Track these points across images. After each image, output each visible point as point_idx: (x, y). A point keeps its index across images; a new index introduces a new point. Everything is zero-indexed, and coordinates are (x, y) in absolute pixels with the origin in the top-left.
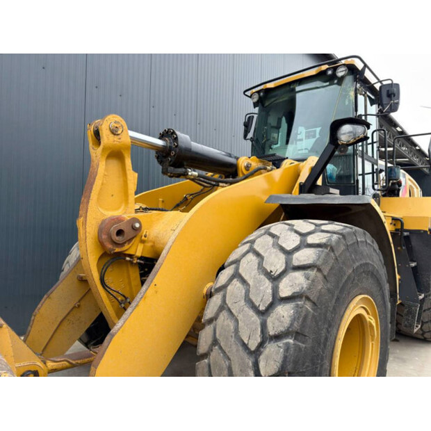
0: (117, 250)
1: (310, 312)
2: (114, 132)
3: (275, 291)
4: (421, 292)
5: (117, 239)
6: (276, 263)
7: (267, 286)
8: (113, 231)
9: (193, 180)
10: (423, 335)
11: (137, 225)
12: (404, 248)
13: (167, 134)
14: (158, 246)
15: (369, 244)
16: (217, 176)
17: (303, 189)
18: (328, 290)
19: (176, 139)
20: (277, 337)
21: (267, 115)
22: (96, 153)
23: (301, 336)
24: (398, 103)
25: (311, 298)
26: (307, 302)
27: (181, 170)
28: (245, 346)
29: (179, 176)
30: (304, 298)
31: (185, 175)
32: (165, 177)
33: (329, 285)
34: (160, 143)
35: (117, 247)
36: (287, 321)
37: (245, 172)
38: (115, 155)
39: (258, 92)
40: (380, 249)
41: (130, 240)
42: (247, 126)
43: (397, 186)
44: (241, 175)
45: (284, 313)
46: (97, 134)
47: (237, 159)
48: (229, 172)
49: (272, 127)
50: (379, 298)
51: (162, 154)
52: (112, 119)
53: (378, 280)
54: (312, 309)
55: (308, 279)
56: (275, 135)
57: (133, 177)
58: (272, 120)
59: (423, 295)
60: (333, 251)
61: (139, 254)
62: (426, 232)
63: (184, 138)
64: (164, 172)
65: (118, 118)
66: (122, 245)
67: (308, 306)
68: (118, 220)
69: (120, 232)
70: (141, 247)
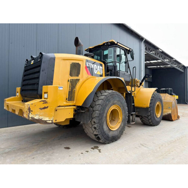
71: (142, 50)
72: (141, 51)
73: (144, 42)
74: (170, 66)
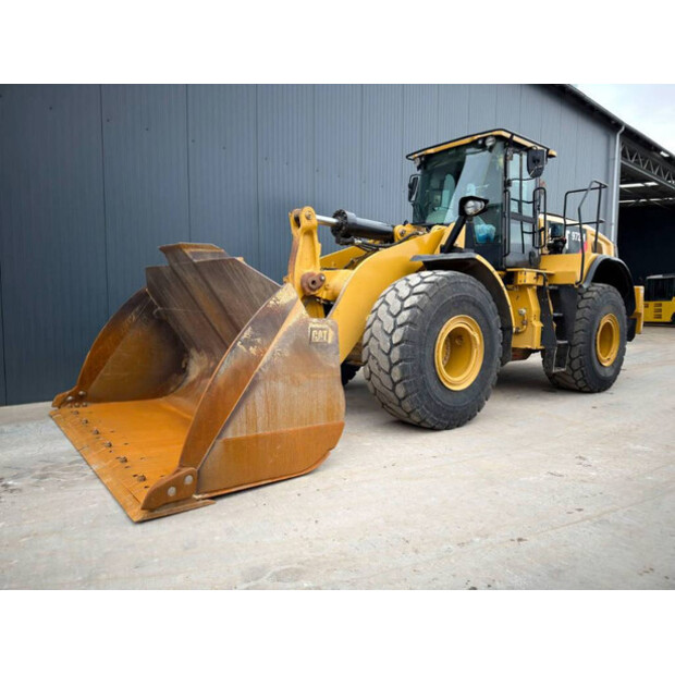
0: (313, 293)
1: (419, 314)
2: (308, 218)
3: (402, 305)
4: (562, 339)
5: (313, 286)
6: (404, 292)
7: (399, 303)
8: (310, 280)
9: (358, 246)
10: (576, 384)
11: (323, 278)
13: (339, 214)
14: (336, 292)
16: (377, 243)
17: (443, 250)
18: (432, 305)
19: (346, 218)
20: (401, 325)
21: (430, 178)
22: (297, 232)
23: (413, 325)
24: (542, 169)
25: (420, 308)
27: (349, 240)
28: (386, 333)
29: (347, 244)
30: (416, 308)
31: (352, 243)
32: (338, 245)
34: (334, 221)
36: (406, 318)
37: (401, 238)
38: (309, 233)
39: (420, 157)
41: (319, 288)
42: (411, 187)
44: (397, 241)
45: (405, 314)
46: (297, 220)
47: (394, 227)
48: (387, 238)
49: (434, 190)
51: (336, 229)
52: (307, 210)
54: (421, 313)
55: (420, 299)
56: (439, 197)
57: (318, 246)
58: (435, 183)
59: (565, 342)
61: (324, 297)
63: (351, 215)
64: (338, 242)
65: (311, 209)
66: (314, 290)
67: (418, 311)
68: (311, 275)
69: (313, 282)
70: (325, 292)
71: (614, 159)
72: (611, 162)
73: (621, 135)
74: (653, 184)
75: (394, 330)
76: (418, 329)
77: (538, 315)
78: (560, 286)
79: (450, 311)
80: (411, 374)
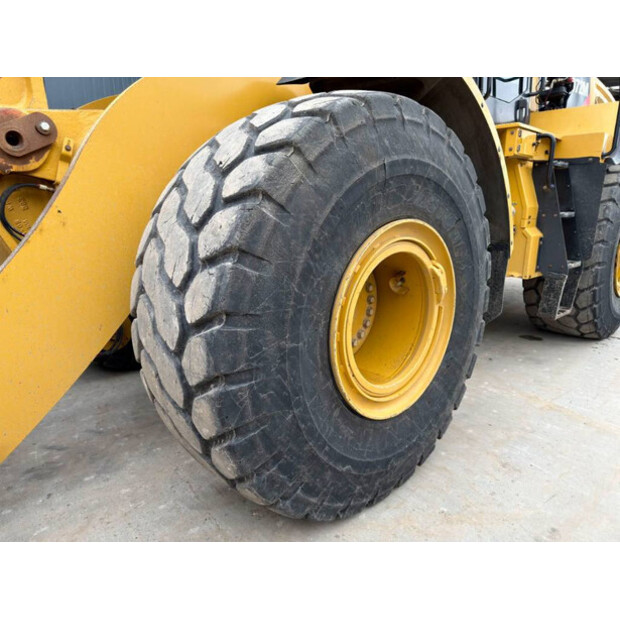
0: (16, 168)
1: (269, 219)
3: (217, 190)
4: (573, 257)
5: (10, 148)
6: (232, 149)
7: (208, 185)
8: (2, 133)
10: (578, 329)
11: (45, 126)
12: (552, 186)
15: (434, 132)
18: (316, 188)
23: (251, 258)
25: (274, 197)
26: (266, 204)
28: (169, 282)
30: (261, 197)
33: (318, 181)
35: (15, 163)
36: (224, 233)
40: (466, 152)
41: (38, 154)
43: (564, 89)
45: (223, 221)
50: (457, 235)
53: (452, 201)
54: (277, 216)
55: (270, 164)
59: (578, 264)
60: (335, 123)
62: (598, 159)
67: (268, 209)
68: (7, 114)
69: (14, 138)
70: (63, 168)
75: (189, 277)
76: (269, 272)
77: (534, 216)
78: (572, 162)
79: (374, 208)
80: (251, 418)
